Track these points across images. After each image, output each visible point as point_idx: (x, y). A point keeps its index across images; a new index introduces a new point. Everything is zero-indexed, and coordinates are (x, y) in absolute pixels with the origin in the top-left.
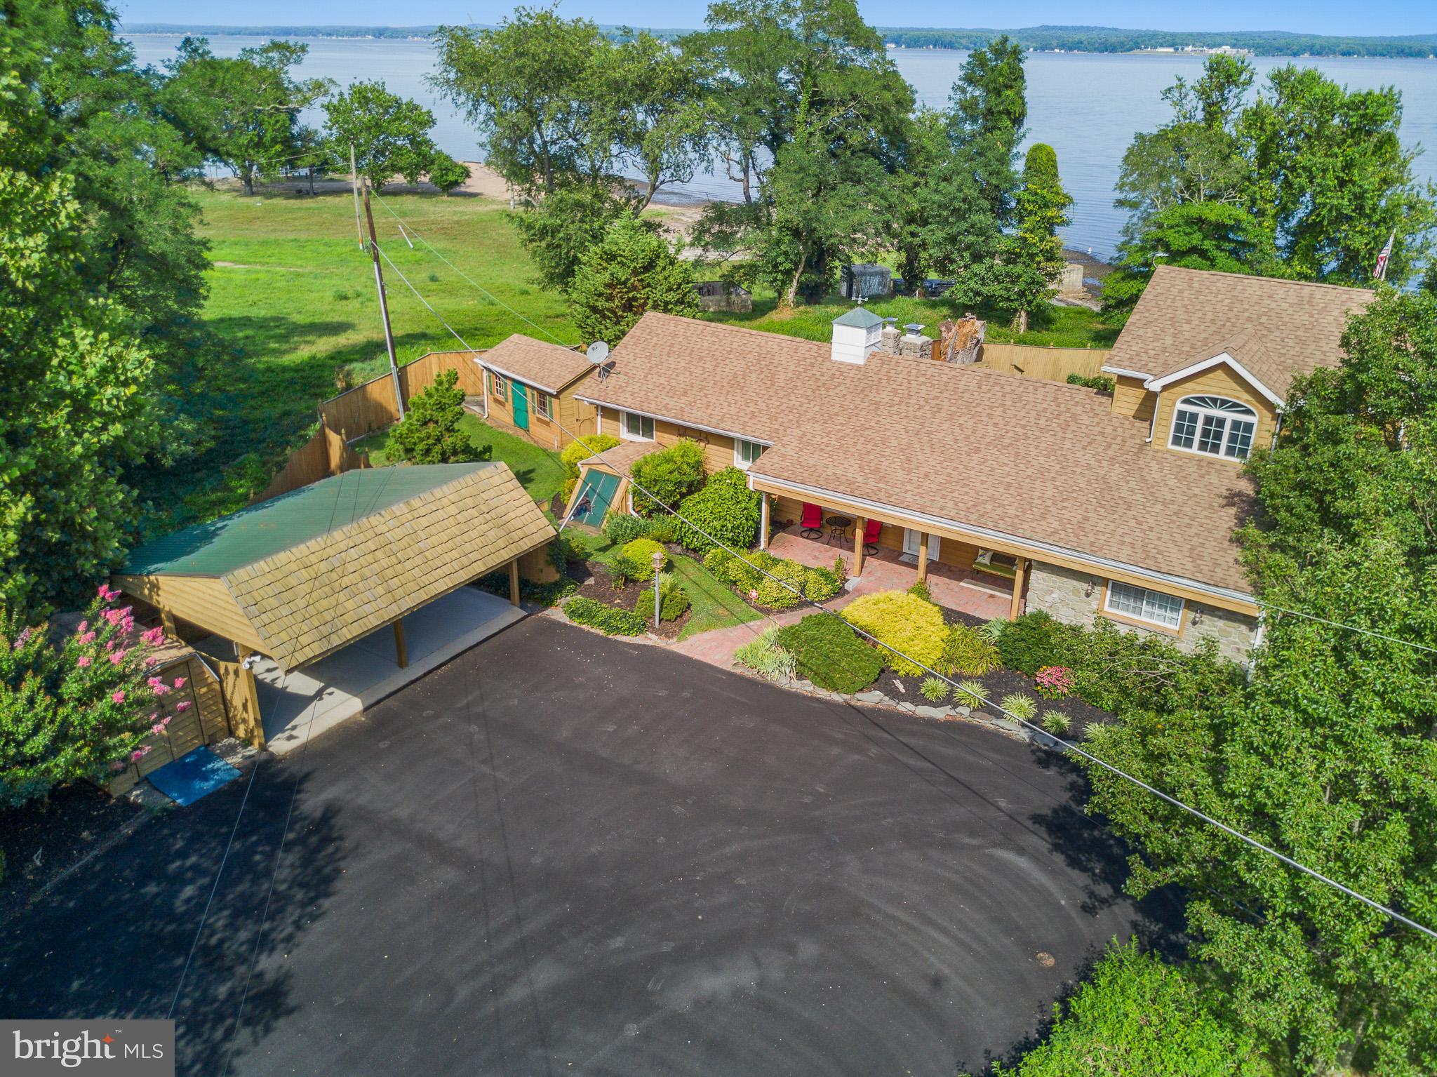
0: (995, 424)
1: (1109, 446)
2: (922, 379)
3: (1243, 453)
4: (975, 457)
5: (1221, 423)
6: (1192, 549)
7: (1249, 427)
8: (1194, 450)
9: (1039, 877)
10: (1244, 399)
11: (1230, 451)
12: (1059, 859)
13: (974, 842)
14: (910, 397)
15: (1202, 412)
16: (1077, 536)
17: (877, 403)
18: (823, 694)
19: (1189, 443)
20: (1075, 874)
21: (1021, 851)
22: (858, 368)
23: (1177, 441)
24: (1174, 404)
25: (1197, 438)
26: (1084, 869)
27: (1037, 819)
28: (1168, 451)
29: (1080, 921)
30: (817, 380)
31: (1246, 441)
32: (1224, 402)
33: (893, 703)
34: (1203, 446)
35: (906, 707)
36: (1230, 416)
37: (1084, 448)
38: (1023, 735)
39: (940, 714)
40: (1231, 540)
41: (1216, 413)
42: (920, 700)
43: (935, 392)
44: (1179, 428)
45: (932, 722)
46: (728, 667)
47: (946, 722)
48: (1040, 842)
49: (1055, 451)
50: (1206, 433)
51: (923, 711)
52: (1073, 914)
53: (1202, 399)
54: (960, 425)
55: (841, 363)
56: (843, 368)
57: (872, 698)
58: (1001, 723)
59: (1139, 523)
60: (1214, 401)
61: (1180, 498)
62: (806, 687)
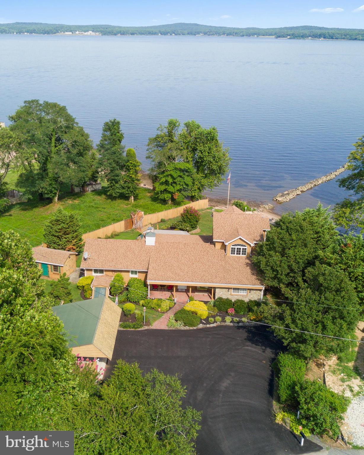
0: (193, 256)
1: (218, 257)
2: (171, 247)
3: (245, 254)
4: (194, 265)
5: (240, 249)
6: (246, 278)
7: (246, 249)
8: (235, 255)
9: (254, 349)
10: (244, 244)
11: (243, 254)
12: (254, 345)
13: (240, 347)
14: (170, 252)
15: (236, 247)
16: (225, 280)
17: (164, 255)
18: (191, 328)
19: (234, 254)
20: (258, 347)
21: (248, 346)
22: (154, 246)
23: (232, 253)
24: (230, 246)
25: (236, 252)
26: (258, 346)
27: (245, 339)
28: (231, 256)
29: (264, 354)
30: (146, 251)
31: (245, 252)
32: (240, 245)
33: (205, 326)
34: (237, 254)
35: (208, 326)
36: (242, 247)
37: (214, 258)
38: (232, 324)
39: (215, 325)
40: (252, 274)
41: (239, 247)
42: (210, 323)
43: (175, 250)
44: (232, 251)
45: (214, 327)
46: (167, 328)
47: (217, 326)
48: (249, 343)
49: (208, 260)
50: (237, 251)
51: (212, 325)
52: (262, 353)
53: (236, 245)
54: (186, 257)
55: (149, 246)
56: (150, 247)
57: (201, 326)
58: (226, 323)
59: (234, 274)
60: (238, 245)
61: (238, 267)
62: (187, 328)
